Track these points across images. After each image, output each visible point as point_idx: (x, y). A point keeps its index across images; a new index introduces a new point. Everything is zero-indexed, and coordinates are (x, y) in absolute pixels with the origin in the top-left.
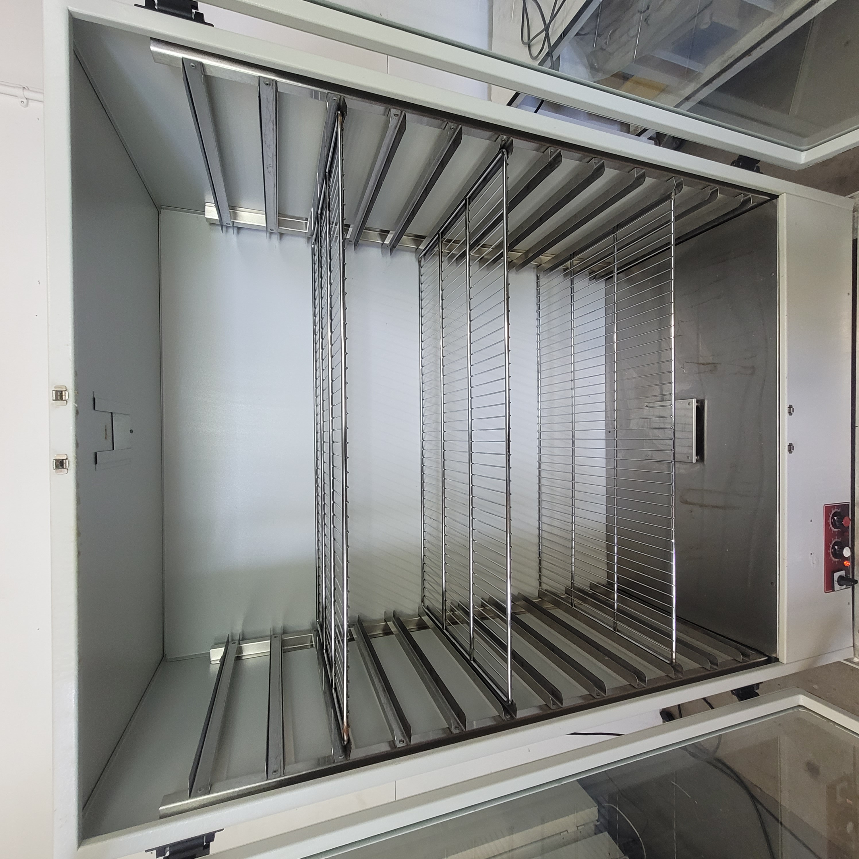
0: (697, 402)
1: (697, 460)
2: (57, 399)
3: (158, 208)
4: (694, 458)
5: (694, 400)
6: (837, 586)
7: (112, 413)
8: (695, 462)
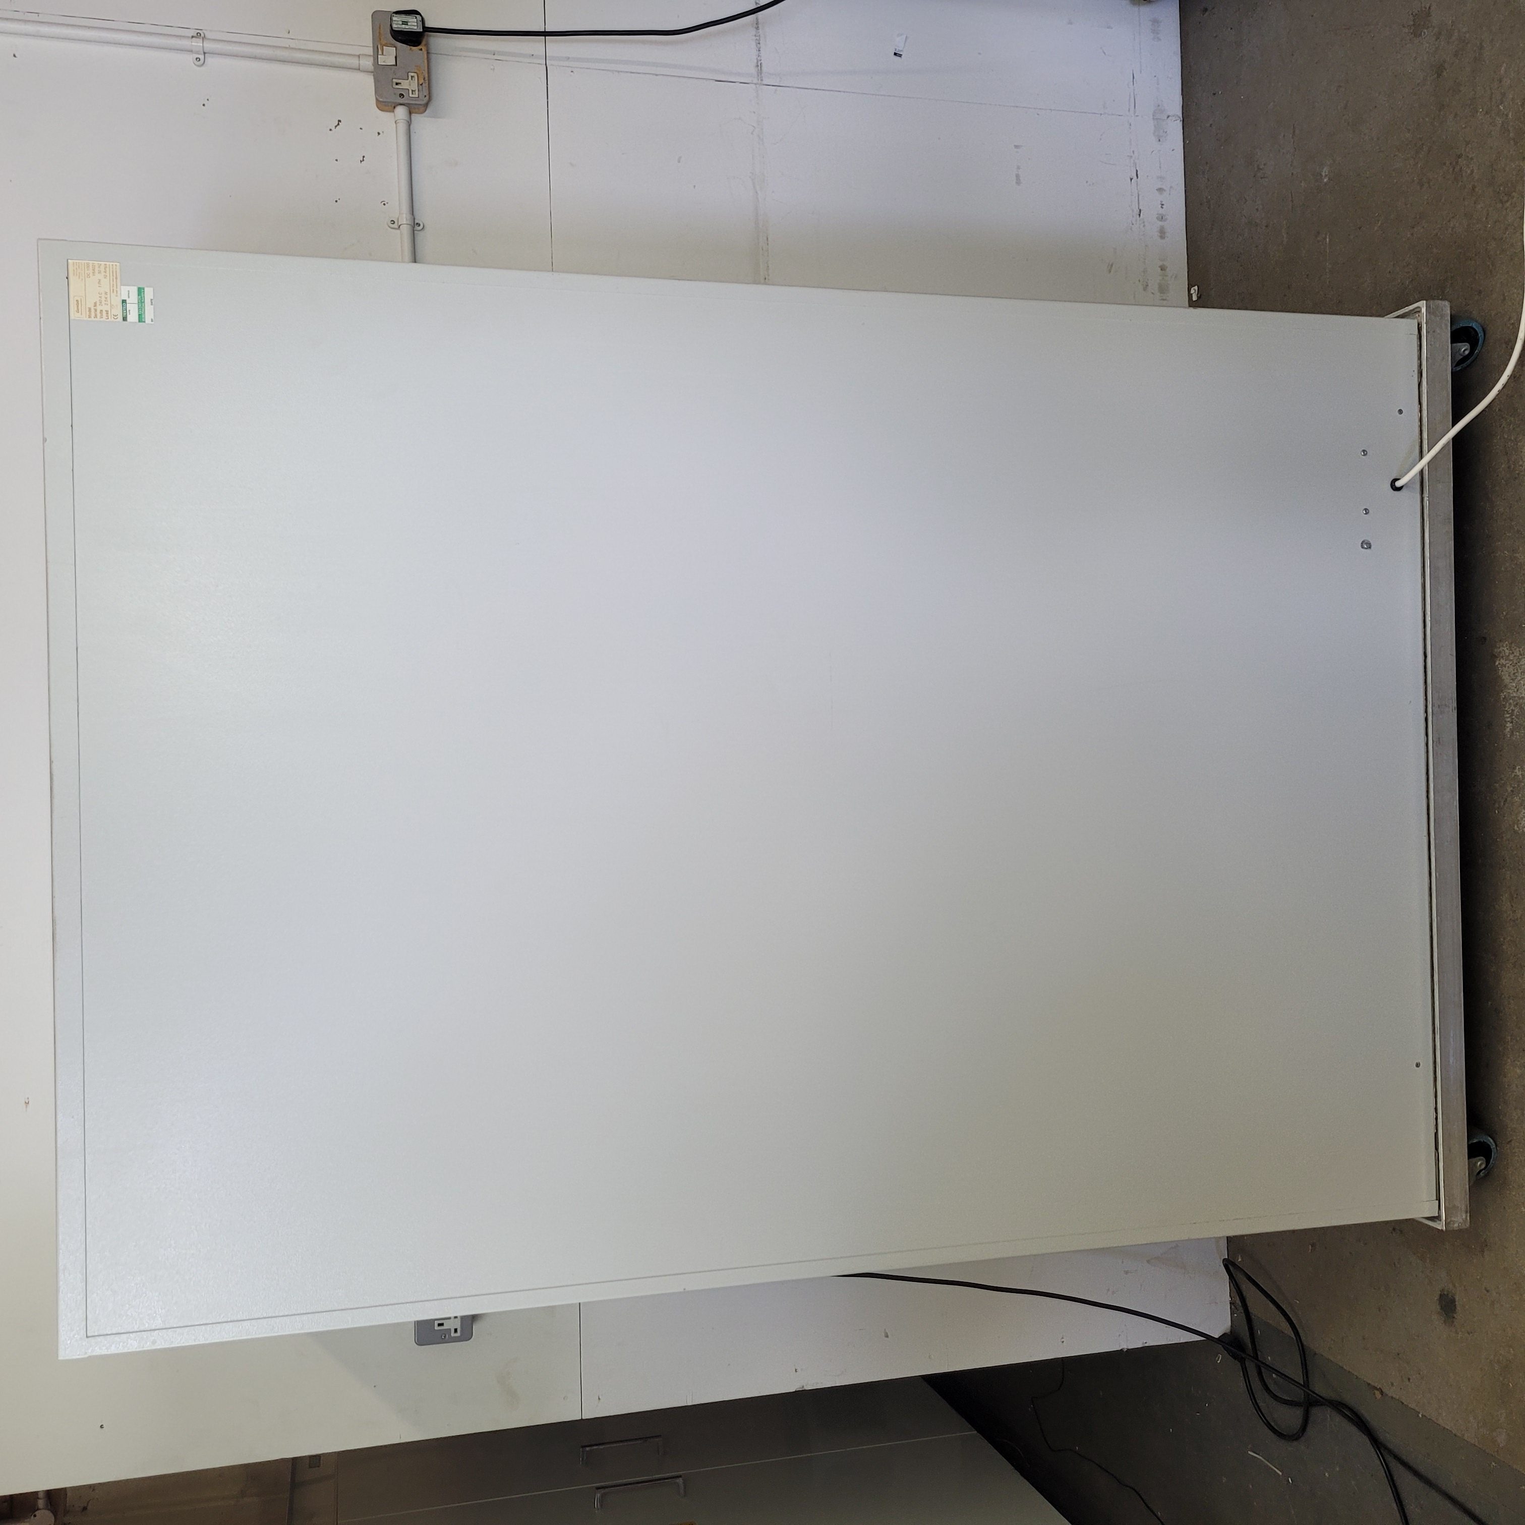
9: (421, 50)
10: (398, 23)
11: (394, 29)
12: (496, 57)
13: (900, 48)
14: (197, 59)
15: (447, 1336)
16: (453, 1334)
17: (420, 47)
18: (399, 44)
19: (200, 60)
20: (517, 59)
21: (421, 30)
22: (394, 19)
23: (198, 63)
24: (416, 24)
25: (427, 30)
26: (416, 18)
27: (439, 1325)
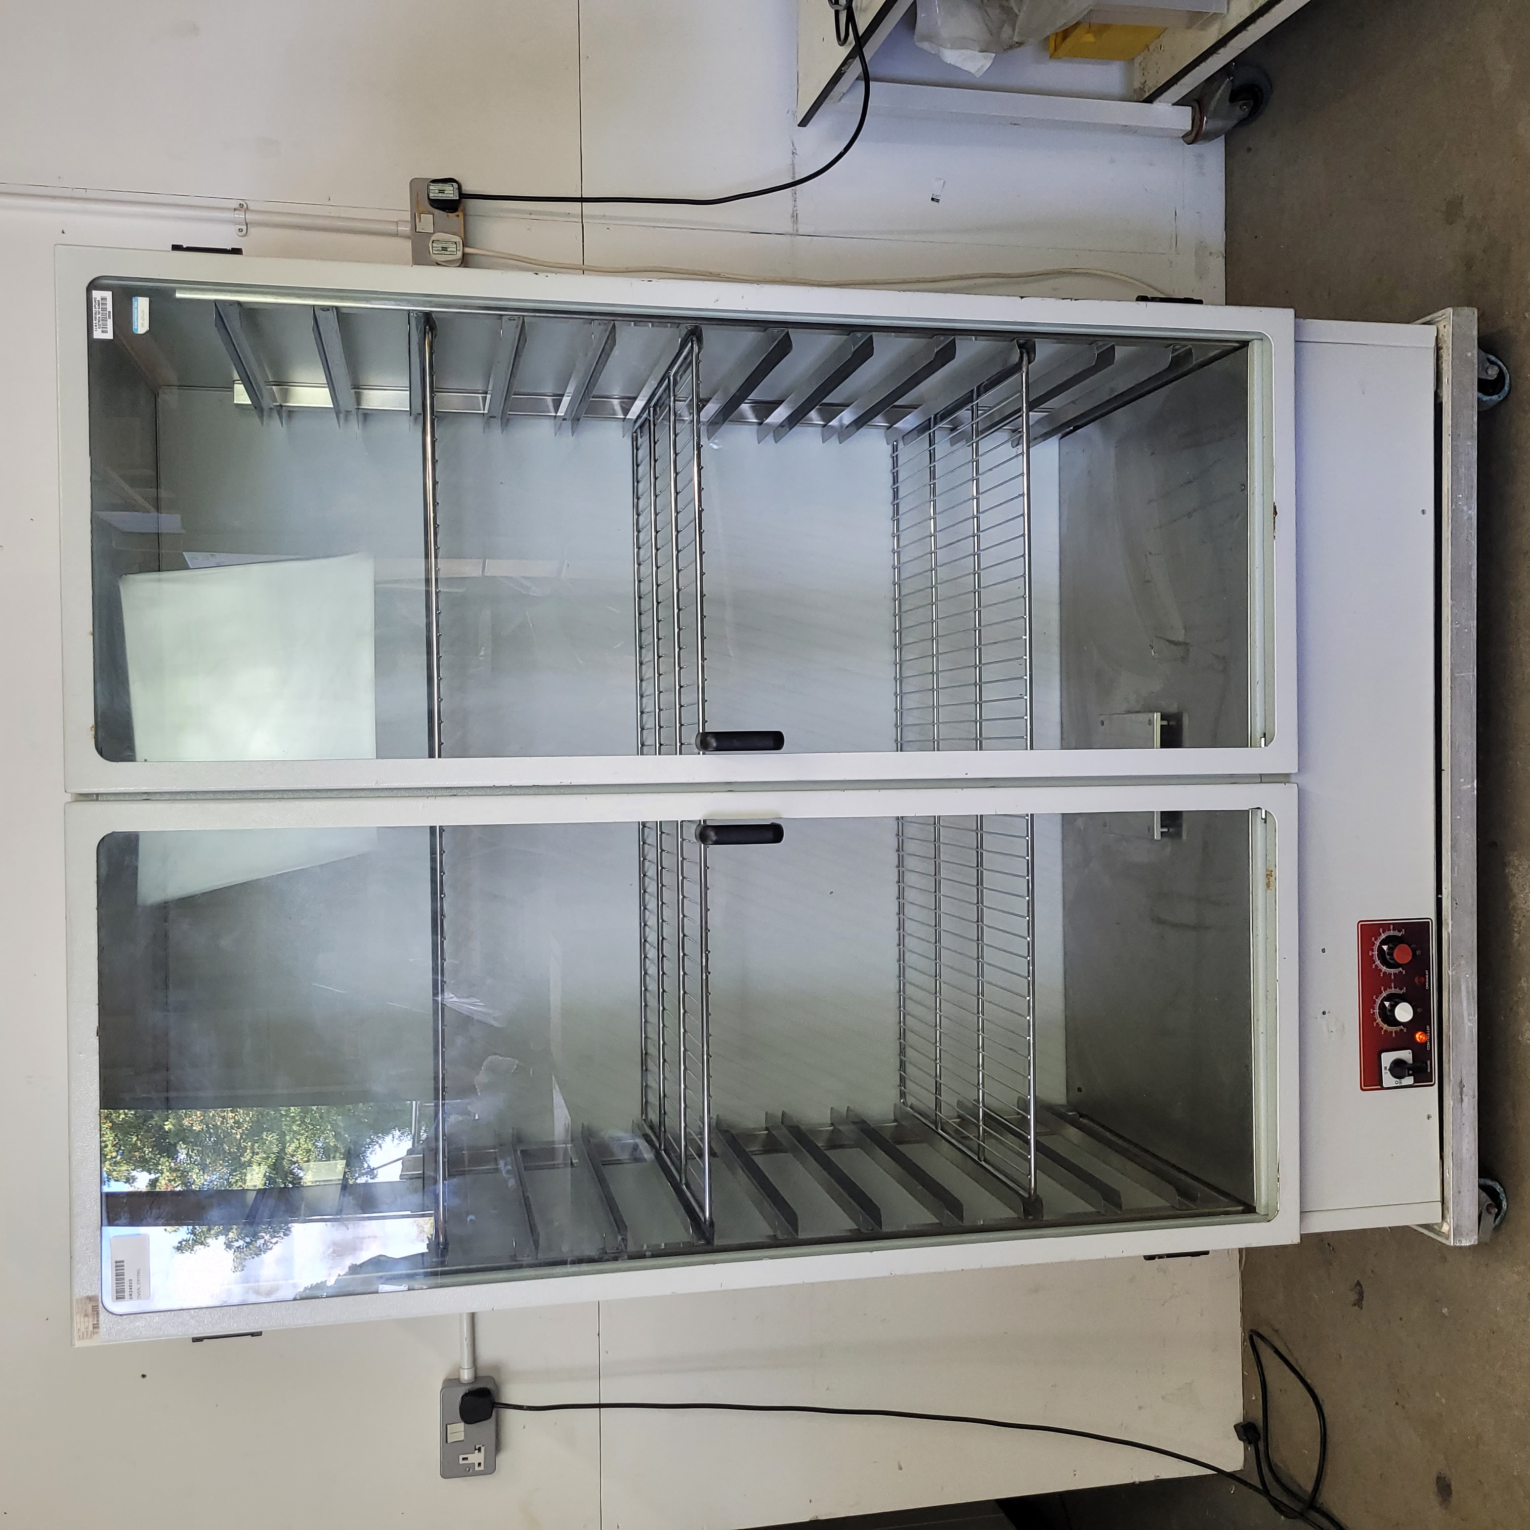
0: (1164, 718)
1: (1163, 834)
3: (154, 388)
4: (1157, 831)
5: (1157, 716)
6: (1388, 1079)
8: (1160, 836)
9: (458, 216)
10: (435, 192)
11: (431, 198)
12: (532, 217)
13: (937, 193)
14: (239, 229)
15: (471, 1470)
16: (477, 1468)
17: (456, 213)
18: (437, 212)
19: (242, 231)
20: (555, 218)
21: (458, 198)
22: (431, 188)
23: (241, 234)
24: (452, 192)
25: (463, 196)
26: (453, 186)
27: (464, 1459)
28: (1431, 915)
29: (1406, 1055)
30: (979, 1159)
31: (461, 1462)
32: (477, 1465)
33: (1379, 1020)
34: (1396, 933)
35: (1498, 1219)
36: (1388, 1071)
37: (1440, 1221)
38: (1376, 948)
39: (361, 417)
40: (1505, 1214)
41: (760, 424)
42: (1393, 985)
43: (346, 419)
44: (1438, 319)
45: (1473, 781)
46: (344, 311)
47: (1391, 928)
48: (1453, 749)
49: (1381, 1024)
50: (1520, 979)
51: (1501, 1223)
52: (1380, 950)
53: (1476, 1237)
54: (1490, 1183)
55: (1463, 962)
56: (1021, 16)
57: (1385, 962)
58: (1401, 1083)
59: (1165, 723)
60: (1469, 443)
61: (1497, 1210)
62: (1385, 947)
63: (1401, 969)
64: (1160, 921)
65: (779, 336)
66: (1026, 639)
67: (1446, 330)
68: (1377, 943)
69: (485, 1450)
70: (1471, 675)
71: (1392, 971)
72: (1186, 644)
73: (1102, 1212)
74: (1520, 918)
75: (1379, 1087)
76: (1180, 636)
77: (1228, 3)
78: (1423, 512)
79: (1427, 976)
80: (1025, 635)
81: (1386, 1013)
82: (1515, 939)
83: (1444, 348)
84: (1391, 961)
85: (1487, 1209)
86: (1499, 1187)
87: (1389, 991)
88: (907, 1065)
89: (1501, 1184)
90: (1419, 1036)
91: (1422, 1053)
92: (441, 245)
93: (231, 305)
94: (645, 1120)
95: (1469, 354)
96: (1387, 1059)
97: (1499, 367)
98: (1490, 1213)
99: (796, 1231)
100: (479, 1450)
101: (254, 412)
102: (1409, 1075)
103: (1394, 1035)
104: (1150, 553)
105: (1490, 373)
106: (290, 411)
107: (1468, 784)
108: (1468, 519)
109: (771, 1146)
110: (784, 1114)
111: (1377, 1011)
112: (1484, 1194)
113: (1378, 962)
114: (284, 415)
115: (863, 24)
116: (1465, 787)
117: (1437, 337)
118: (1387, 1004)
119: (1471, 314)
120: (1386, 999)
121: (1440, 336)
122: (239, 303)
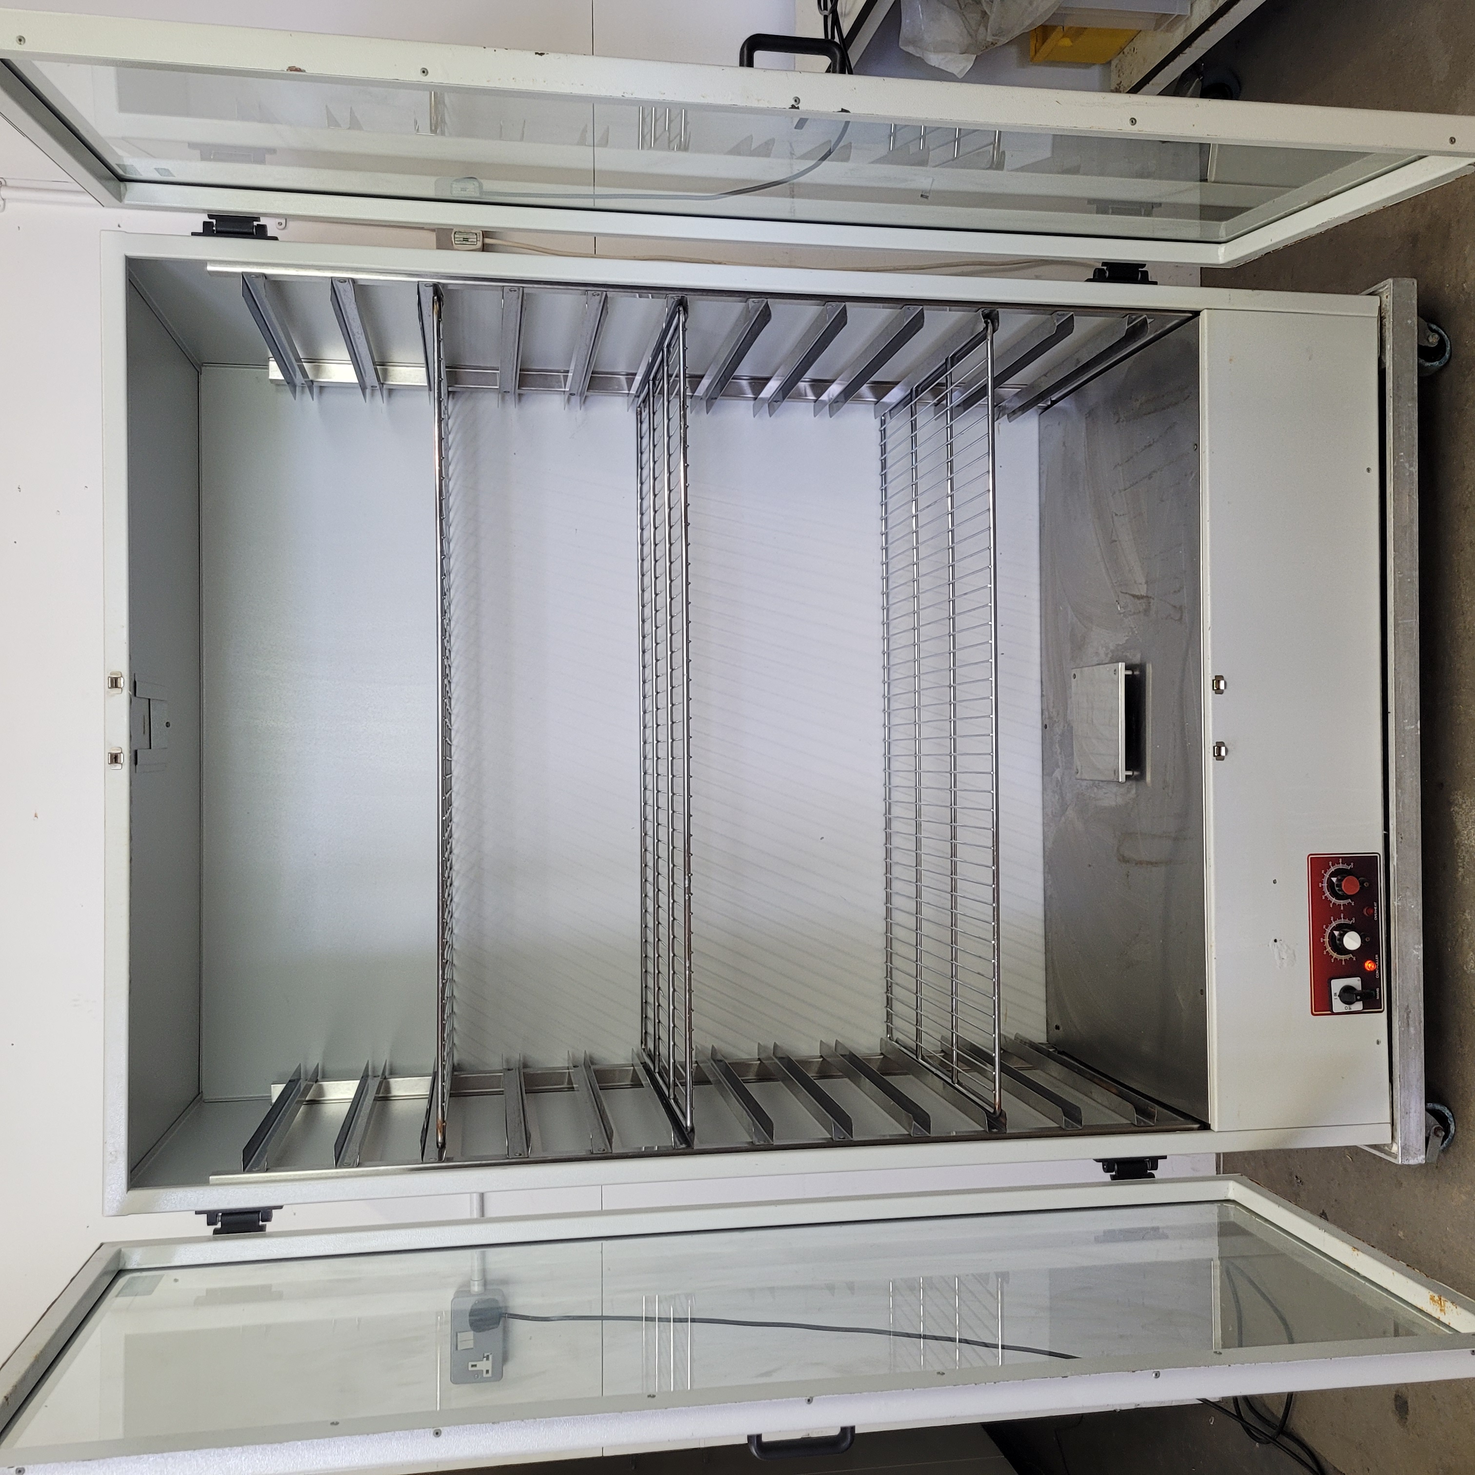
0: (1127, 668)
1: (1127, 777)
2: (112, 687)
3: (197, 366)
4: (1122, 774)
5: (1121, 666)
6: (1338, 1005)
7: (149, 700)
8: (1124, 780)
10: (457, 190)
14: (279, 223)
15: (479, 1377)
16: (485, 1375)
19: (282, 224)
23: (280, 227)
24: (473, 189)
26: (473, 184)
27: (473, 1366)
28: (1379, 849)
29: (1355, 982)
30: (952, 1081)
31: (470, 1369)
32: (485, 1372)
33: (1329, 949)
34: (1345, 866)
35: (1446, 1142)
36: (1337, 997)
37: (1390, 1142)
38: (1325, 880)
39: (385, 393)
40: (1453, 1137)
41: (755, 399)
42: (1342, 916)
43: (372, 394)
44: (1381, 290)
45: (1417, 723)
46: (360, 283)
47: (1341, 861)
48: (1397, 692)
49: (1332, 953)
50: (1464, 912)
51: (1448, 1146)
52: (1330, 882)
53: (1424, 1156)
54: (1438, 1107)
55: (1408, 894)
56: (992, 17)
57: (1334, 894)
58: (1350, 1009)
59: (1130, 673)
60: (1410, 405)
61: (1444, 1133)
62: (1334, 879)
63: (1350, 900)
64: (1124, 860)
65: (760, 307)
66: (991, 588)
67: (1388, 300)
68: (1327, 876)
69: (493, 1359)
70: (1414, 622)
71: (1342, 902)
72: (1147, 597)
73: (1064, 1127)
74: (1464, 854)
75: (1329, 1012)
76: (1143, 591)
77: (1192, 5)
78: (1368, 470)
79: (1376, 908)
80: (991, 584)
81: (1336, 942)
82: (1460, 874)
83: (1387, 316)
84: (1340, 893)
85: (1435, 1133)
86: (1448, 1111)
87: (1338, 922)
88: (894, 1001)
89: (1449, 1109)
90: (1369, 965)
91: (1371, 981)
92: (462, 236)
93: (257, 277)
94: (644, 1049)
95: (1409, 322)
96: (1337, 985)
97: (1440, 335)
98: (1438, 1136)
99: (771, 1136)
100: (487, 1358)
101: (287, 388)
102: (1358, 1000)
103: (1343, 963)
104: (1116, 515)
105: (1431, 341)
106: (321, 387)
107: (1412, 725)
108: (1409, 475)
109: (764, 1075)
110: (775, 1046)
111: (1327, 940)
112: (1432, 1118)
113: (1327, 894)
114: (316, 390)
115: (846, 26)
116: (1407, 728)
117: (1380, 307)
118: (1336, 933)
119: (1411, 285)
120: (1335, 929)
121: (1383, 306)
122: (265, 276)
